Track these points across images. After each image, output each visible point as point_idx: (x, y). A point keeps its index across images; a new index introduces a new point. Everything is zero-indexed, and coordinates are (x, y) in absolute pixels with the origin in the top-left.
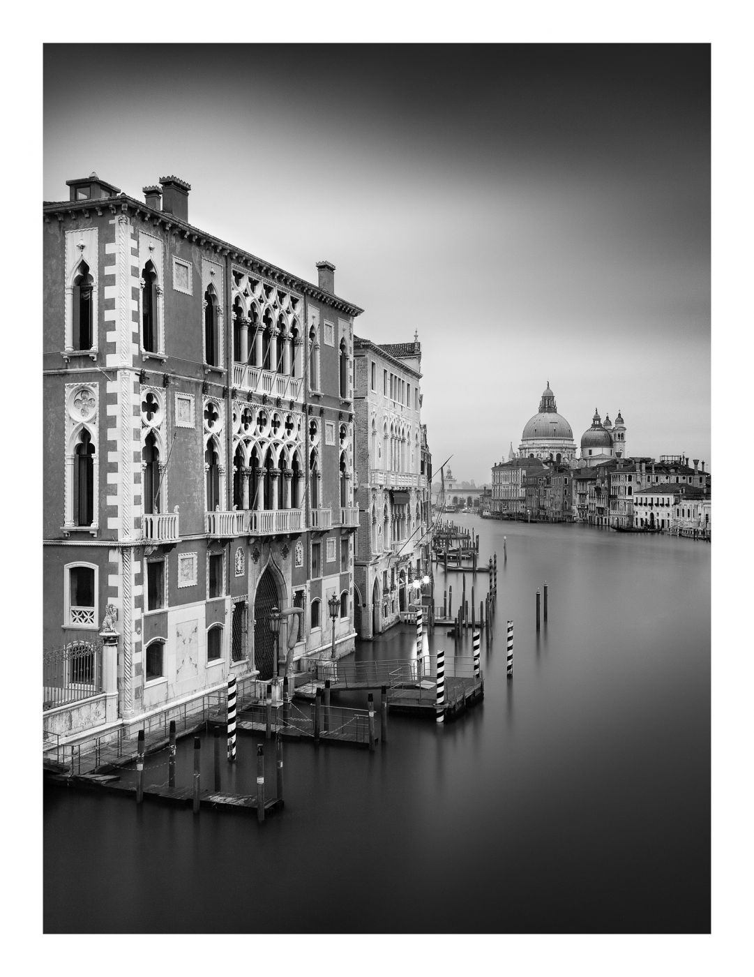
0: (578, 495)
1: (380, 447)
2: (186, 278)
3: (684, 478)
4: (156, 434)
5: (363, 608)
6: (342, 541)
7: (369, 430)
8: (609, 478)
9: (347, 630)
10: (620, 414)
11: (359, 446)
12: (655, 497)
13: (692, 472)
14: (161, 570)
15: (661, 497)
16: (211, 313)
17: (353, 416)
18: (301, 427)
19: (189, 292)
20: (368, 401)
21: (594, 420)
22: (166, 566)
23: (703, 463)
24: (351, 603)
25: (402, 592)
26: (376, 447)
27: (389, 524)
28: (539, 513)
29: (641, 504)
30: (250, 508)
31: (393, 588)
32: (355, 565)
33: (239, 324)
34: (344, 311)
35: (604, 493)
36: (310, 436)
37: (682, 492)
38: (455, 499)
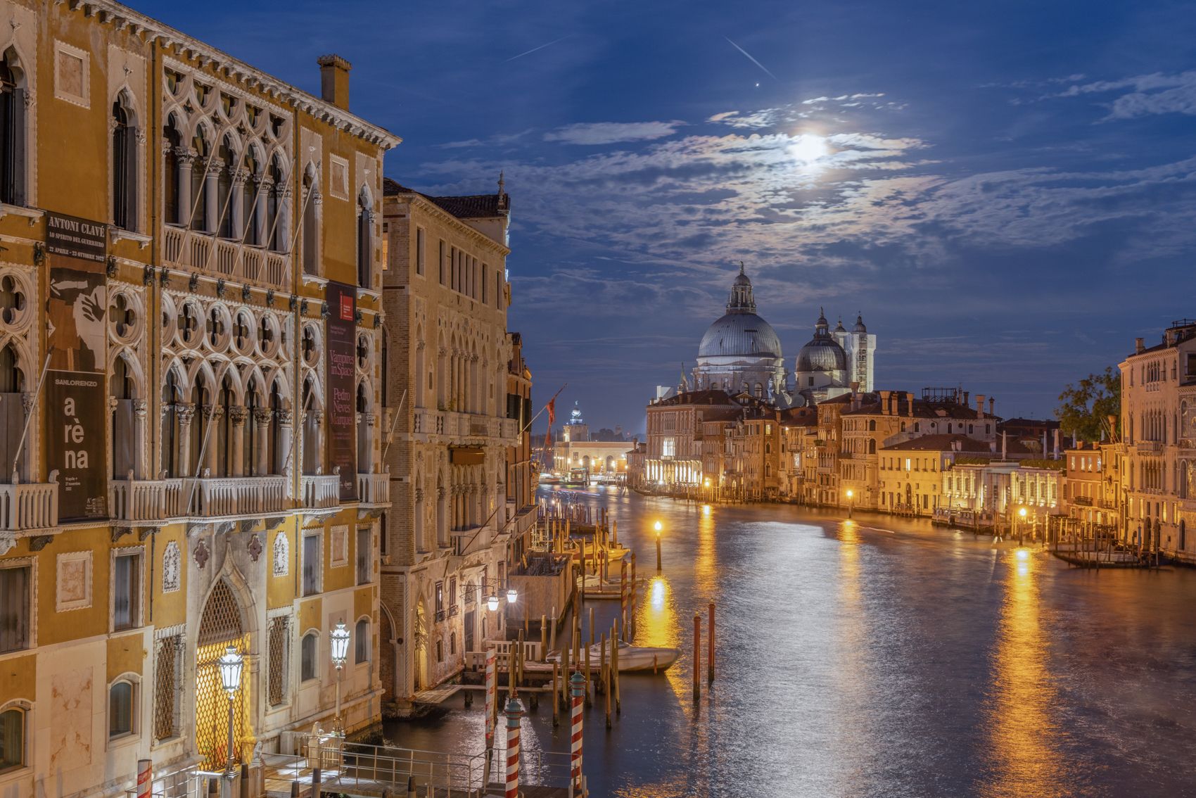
1: (433, 372)
2: (78, 77)
3: (960, 425)
4: (19, 345)
5: (398, 646)
6: (360, 531)
7: (411, 342)
8: (839, 424)
9: (366, 685)
10: (860, 318)
11: (394, 369)
12: (913, 455)
13: (973, 415)
14: (26, 584)
15: (922, 456)
16: (124, 138)
17: (382, 320)
18: (287, 336)
19: (83, 103)
20: (411, 293)
22: (35, 573)
23: (992, 400)
24: (374, 637)
25: (469, 618)
26: (424, 371)
27: (446, 502)
29: (891, 468)
30: (192, 475)
31: (453, 610)
32: (383, 573)
33: (174, 161)
34: (367, 140)
35: (831, 449)
36: (302, 354)
37: (956, 450)
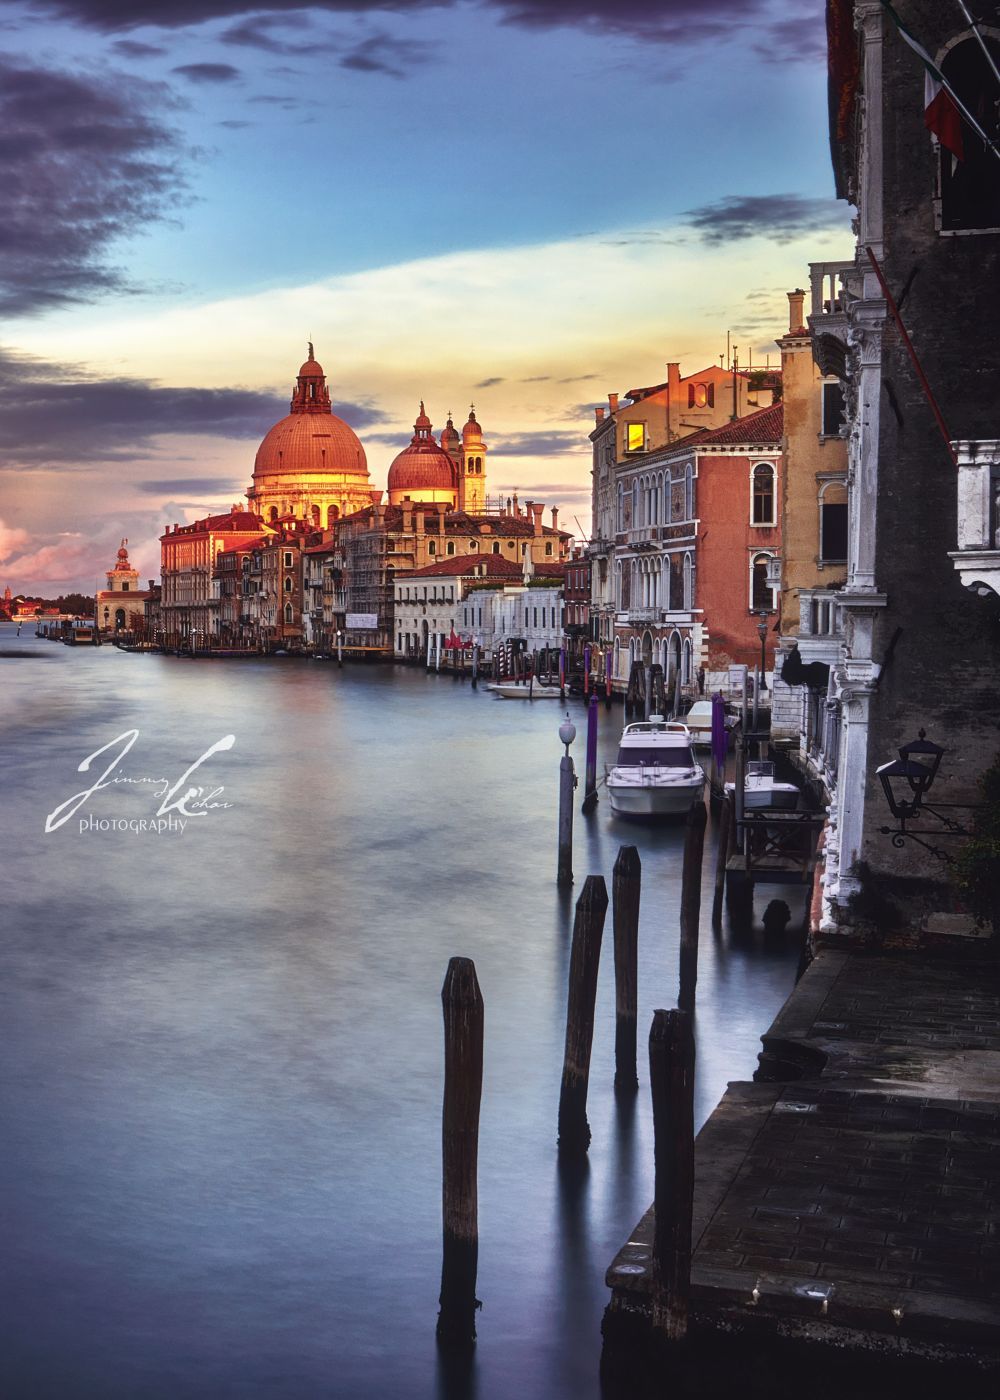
0: (312, 590)
3: (511, 545)
10: (472, 416)
12: (430, 583)
13: (529, 532)
15: (439, 584)
21: (417, 432)
28: (241, 632)
29: (407, 602)
35: (347, 581)
37: (480, 572)
38: (120, 613)
